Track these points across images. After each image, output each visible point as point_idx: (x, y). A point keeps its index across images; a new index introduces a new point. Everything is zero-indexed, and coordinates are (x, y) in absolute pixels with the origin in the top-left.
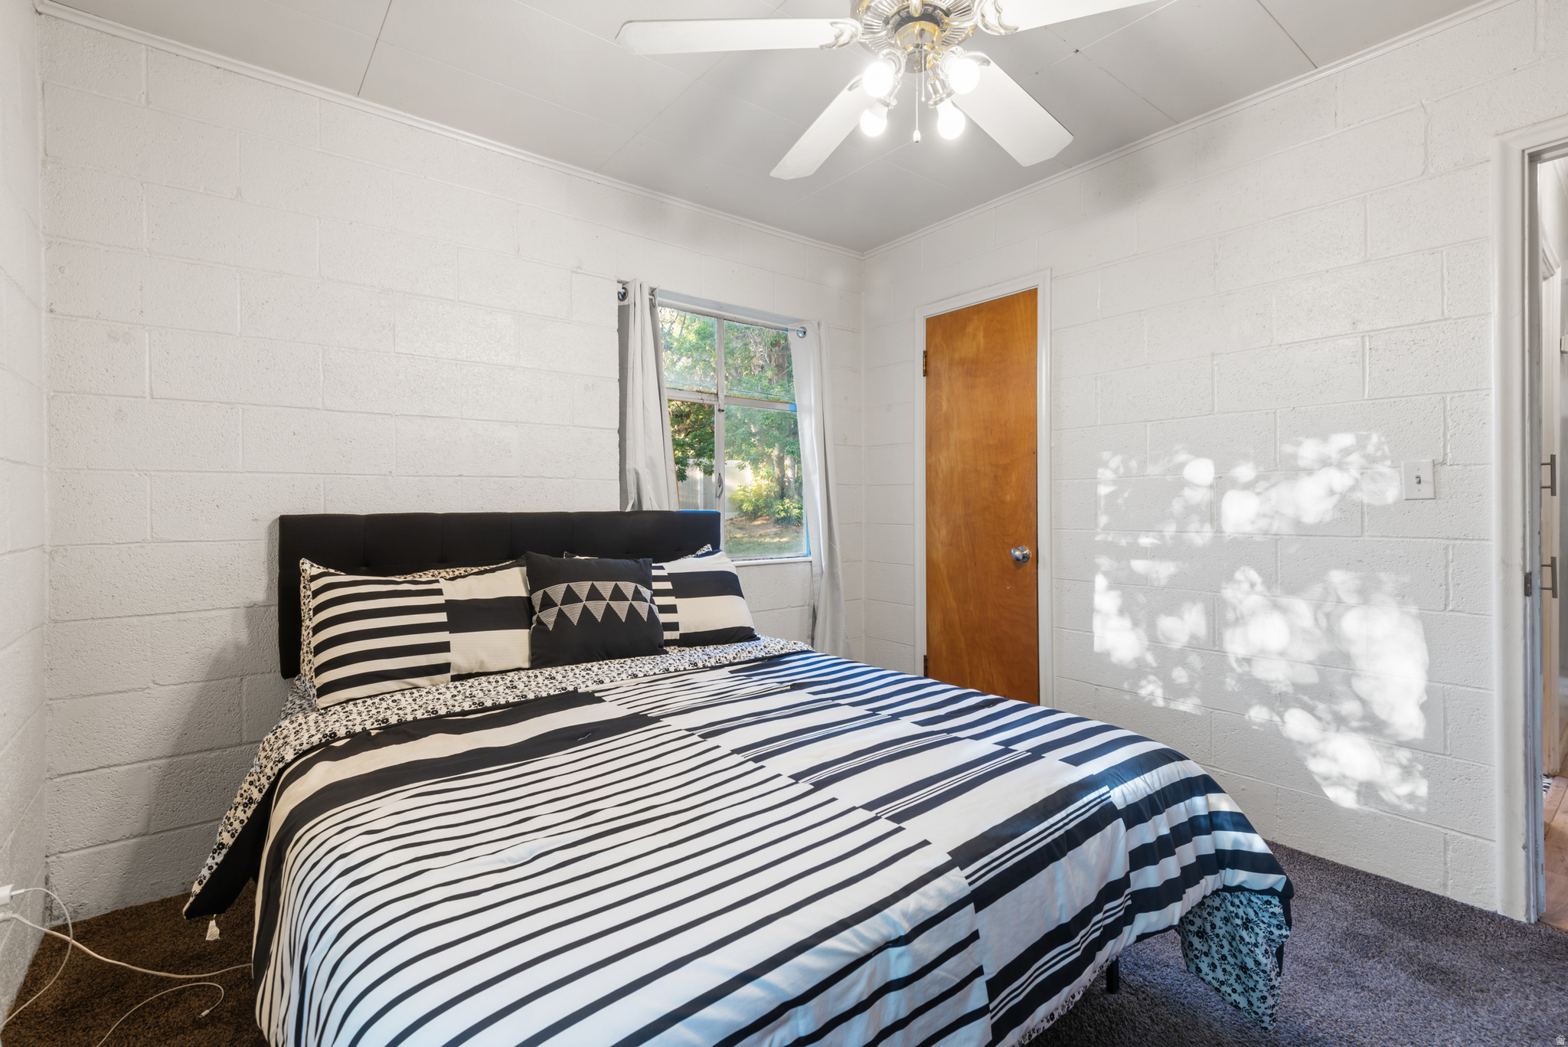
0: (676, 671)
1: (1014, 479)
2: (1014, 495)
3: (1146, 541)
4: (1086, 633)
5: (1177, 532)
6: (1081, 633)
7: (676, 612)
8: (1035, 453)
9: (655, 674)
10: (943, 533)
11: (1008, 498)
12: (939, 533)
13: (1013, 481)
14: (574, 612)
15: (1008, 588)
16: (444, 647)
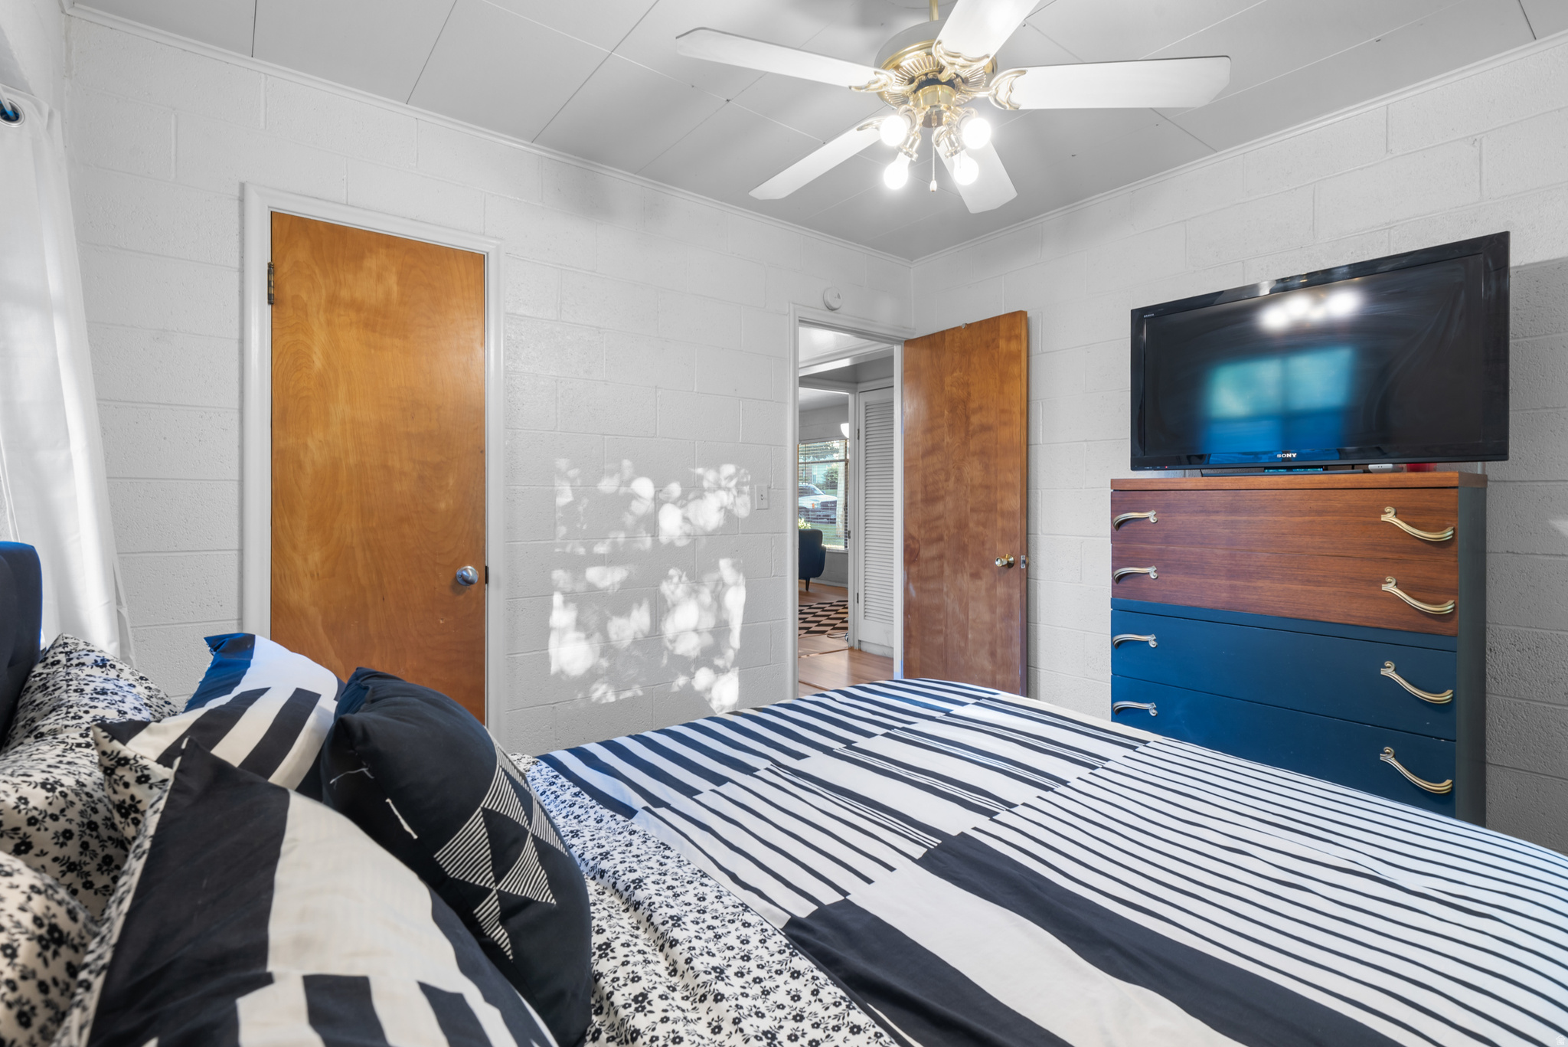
1: (451, 482)
2: (452, 502)
3: (601, 549)
4: (542, 652)
5: (626, 538)
6: (538, 652)
8: (483, 452)
10: (312, 558)
11: (442, 506)
12: (306, 560)
13: (451, 484)
15: (441, 622)
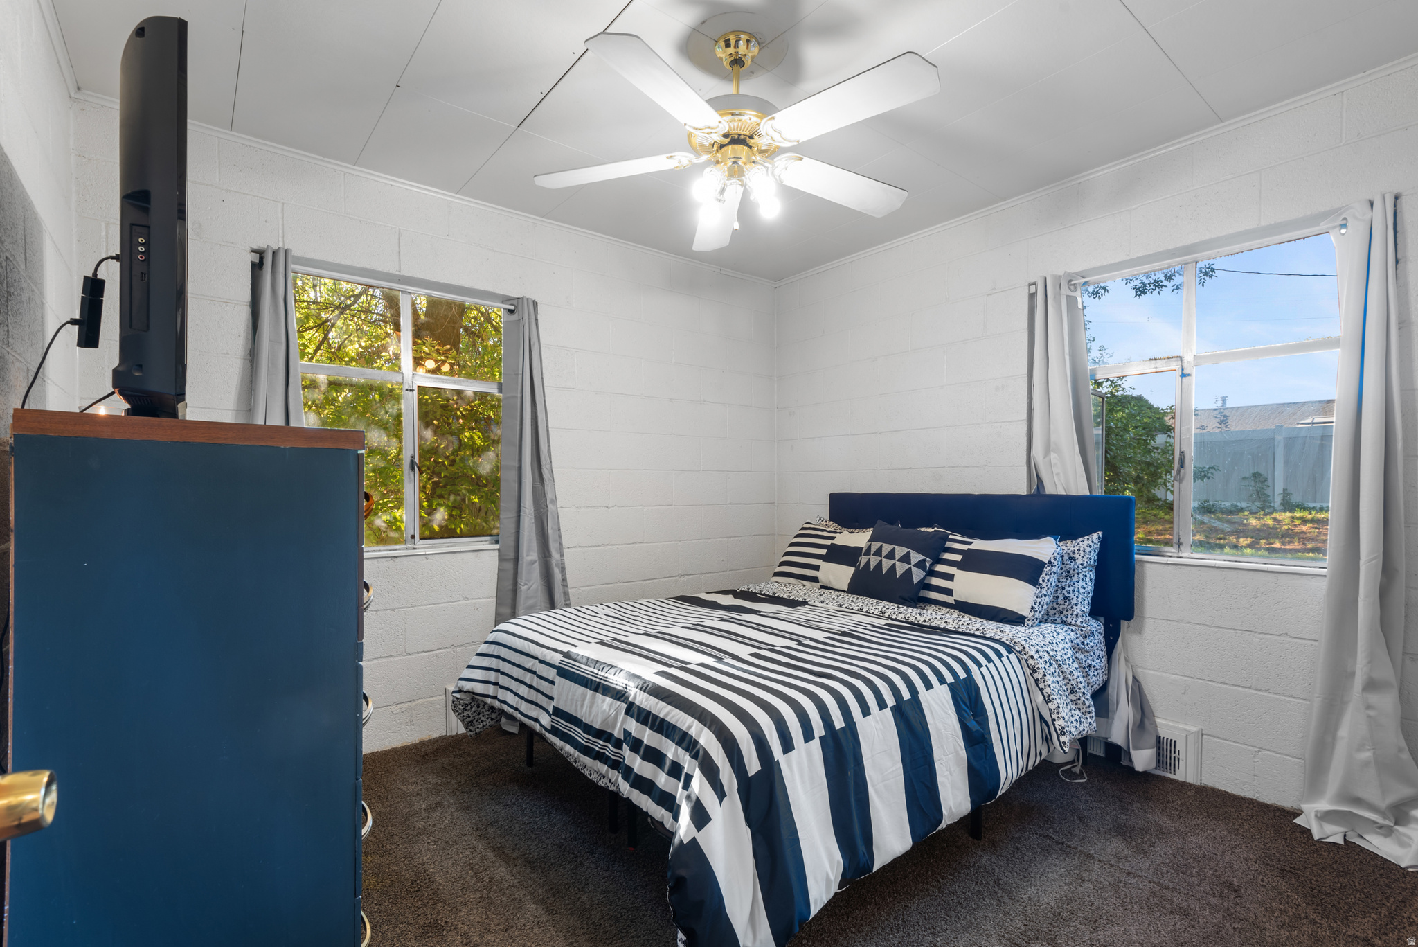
0: (867, 612)
7: (953, 581)
9: (852, 609)
14: (886, 564)
16: (817, 568)
